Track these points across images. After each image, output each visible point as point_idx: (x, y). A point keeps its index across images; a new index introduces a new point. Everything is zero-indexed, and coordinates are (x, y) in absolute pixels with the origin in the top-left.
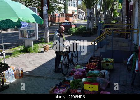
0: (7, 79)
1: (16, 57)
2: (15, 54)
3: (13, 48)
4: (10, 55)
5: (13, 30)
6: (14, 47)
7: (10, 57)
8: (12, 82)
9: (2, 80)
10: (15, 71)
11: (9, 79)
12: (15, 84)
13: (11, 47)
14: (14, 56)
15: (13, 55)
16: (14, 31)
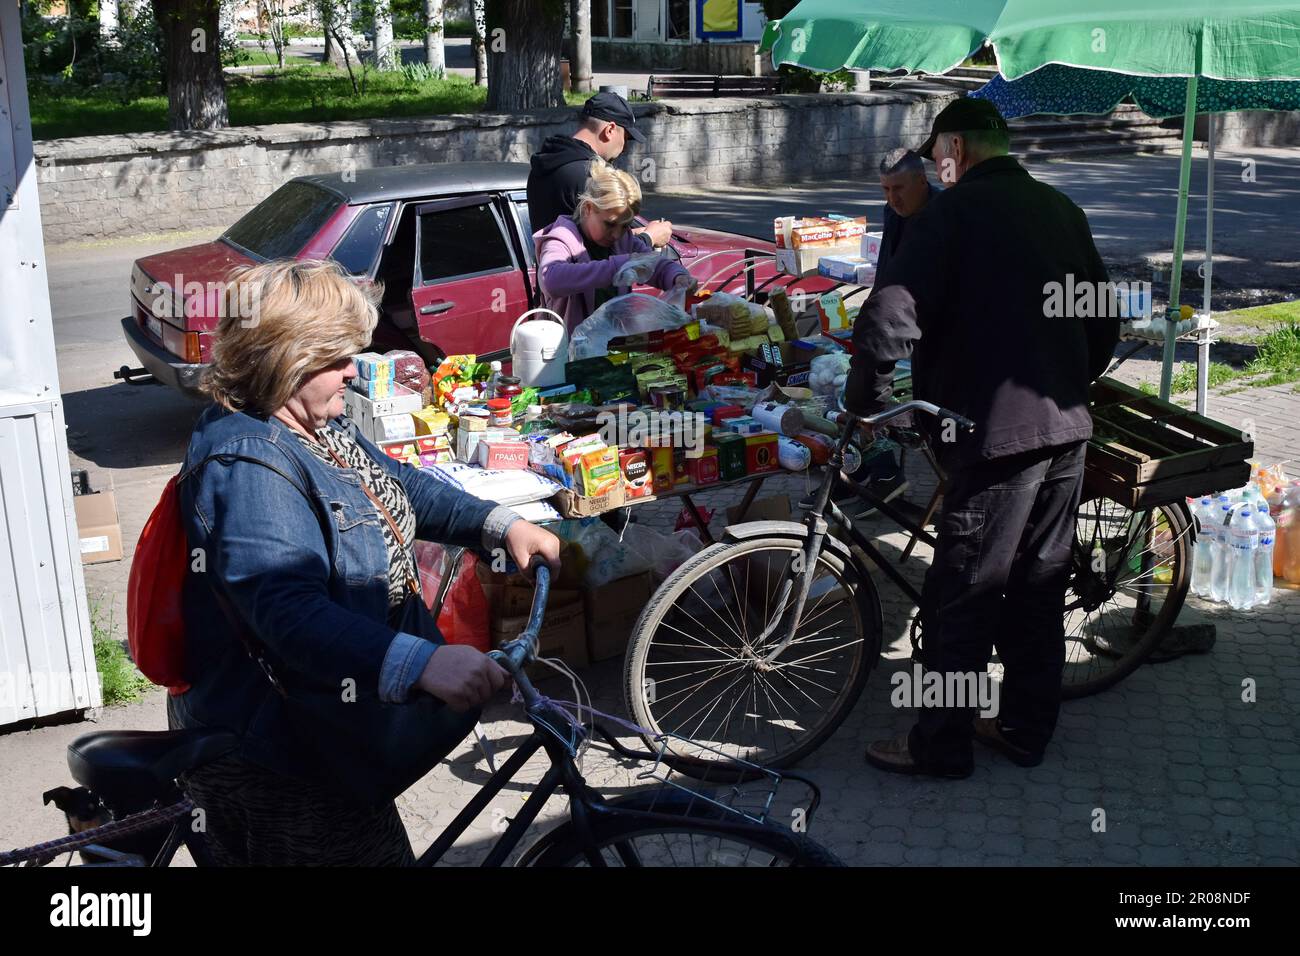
0: (1206, 570)
1: (1287, 386)
2: (1285, 364)
3: (1263, 301)
4: (1238, 364)
5: (1269, 134)
6: (1276, 300)
7: (1233, 384)
8: (1248, 606)
9: (1176, 568)
10: (1287, 516)
11: (1221, 578)
12: (1267, 627)
13: (1243, 294)
14: (1276, 381)
15: (1261, 370)
16: (1277, 143)
